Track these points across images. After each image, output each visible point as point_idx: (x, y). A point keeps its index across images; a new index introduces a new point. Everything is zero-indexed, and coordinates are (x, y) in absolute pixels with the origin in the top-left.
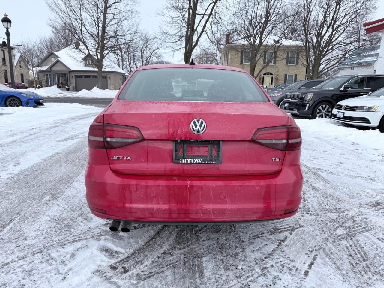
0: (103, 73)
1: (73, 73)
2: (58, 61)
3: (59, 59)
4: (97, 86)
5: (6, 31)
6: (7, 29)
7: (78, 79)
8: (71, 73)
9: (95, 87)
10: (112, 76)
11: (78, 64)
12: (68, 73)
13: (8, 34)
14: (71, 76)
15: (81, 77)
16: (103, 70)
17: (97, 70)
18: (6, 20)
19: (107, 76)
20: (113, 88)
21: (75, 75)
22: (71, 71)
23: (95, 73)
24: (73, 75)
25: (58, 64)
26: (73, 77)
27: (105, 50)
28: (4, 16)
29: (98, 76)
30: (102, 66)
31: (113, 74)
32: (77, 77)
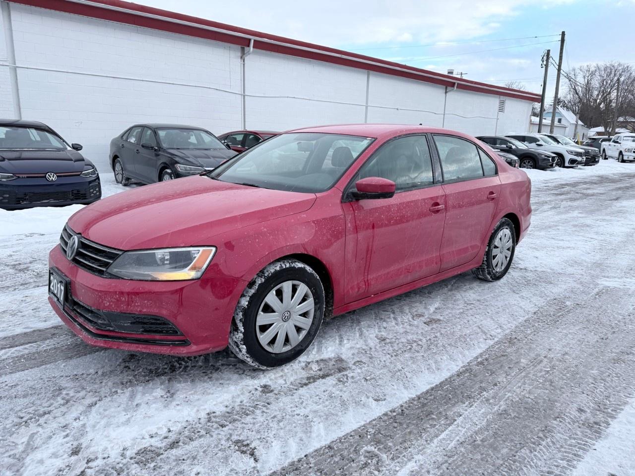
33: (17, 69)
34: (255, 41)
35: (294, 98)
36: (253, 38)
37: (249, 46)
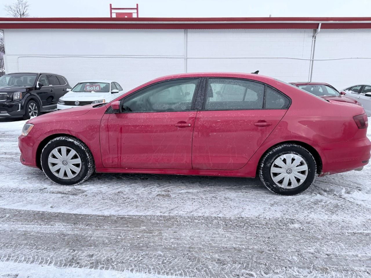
33: (188, 59)
34: (322, 24)
35: (357, 58)
36: (320, 23)
37: (318, 28)
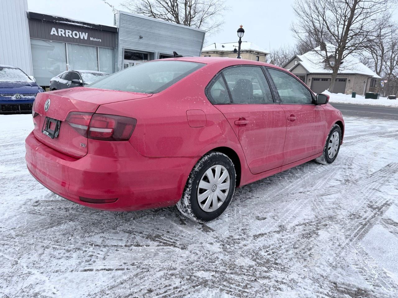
0: (338, 76)
1: (311, 76)
2: (299, 64)
3: (300, 62)
4: (328, 89)
5: (239, 40)
6: (240, 38)
7: (315, 81)
8: (309, 76)
9: (326, 90)
10: (353, 79)
11: (313, 66)
12: (306, 76)
13: (240, 42)
14: (308, 79)
15: (318, 79)
16: (339, 72)
17: (331, 72)
18: (241, 30)
19: (347, 79)
20: (350, 92)
21: (313, 78)
22: (309, 74)
23: (329, 76)
24: (311, 77)
25: (299, 67)
26: (310, 79)
27: (345, 50)
28: (240, 27)
29: (332, 79)
30: (338, 68)
31: (354, 76)
32: (314, 79)
